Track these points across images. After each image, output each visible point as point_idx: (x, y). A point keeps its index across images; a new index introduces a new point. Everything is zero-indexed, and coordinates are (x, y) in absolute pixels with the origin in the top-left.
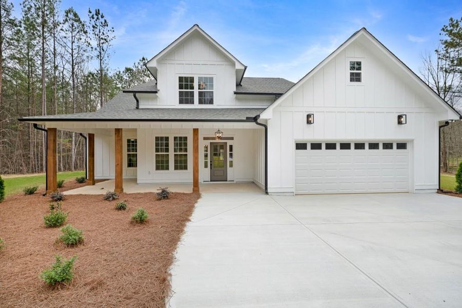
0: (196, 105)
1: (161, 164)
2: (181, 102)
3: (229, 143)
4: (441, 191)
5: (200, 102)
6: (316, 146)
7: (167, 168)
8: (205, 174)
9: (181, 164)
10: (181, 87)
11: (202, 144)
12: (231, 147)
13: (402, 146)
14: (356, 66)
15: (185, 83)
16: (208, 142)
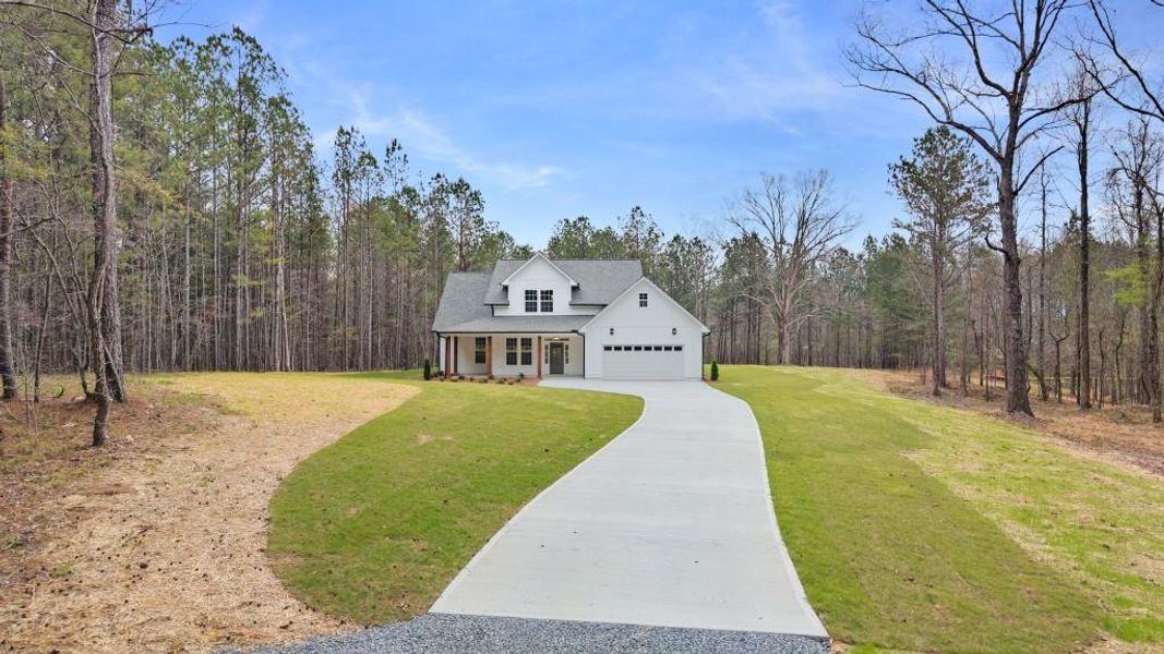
0: (539, 313)
1: (511, 360)
2: (527, 310)
3: (566, 343)
4: (703, 379)
5: (543, 310)
6: (618, 348)
7: (515, 363)
8: (546, 368)
9: (527, 360)
10: (527, 298)
11: (544, 343)
12: (567, 347)
13: (678, 349)
14: (644, 296)
15: (530, 295)
16: (548, 343)
